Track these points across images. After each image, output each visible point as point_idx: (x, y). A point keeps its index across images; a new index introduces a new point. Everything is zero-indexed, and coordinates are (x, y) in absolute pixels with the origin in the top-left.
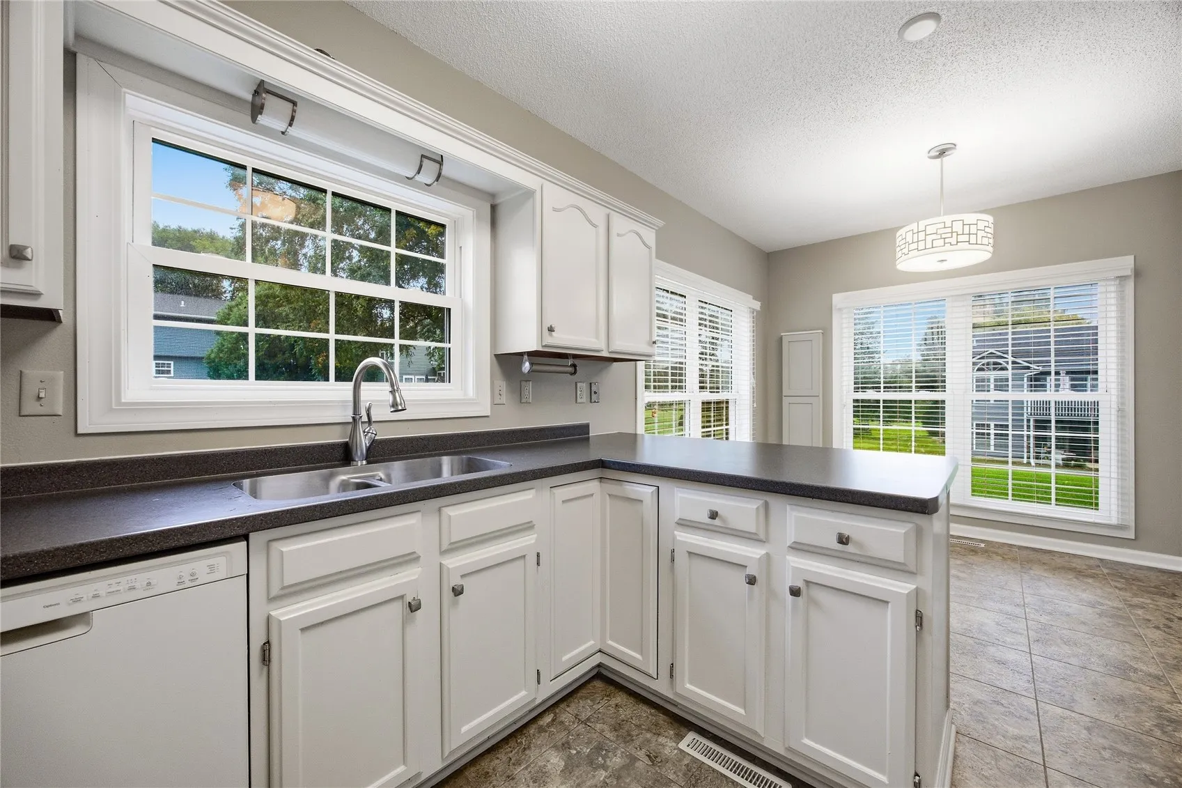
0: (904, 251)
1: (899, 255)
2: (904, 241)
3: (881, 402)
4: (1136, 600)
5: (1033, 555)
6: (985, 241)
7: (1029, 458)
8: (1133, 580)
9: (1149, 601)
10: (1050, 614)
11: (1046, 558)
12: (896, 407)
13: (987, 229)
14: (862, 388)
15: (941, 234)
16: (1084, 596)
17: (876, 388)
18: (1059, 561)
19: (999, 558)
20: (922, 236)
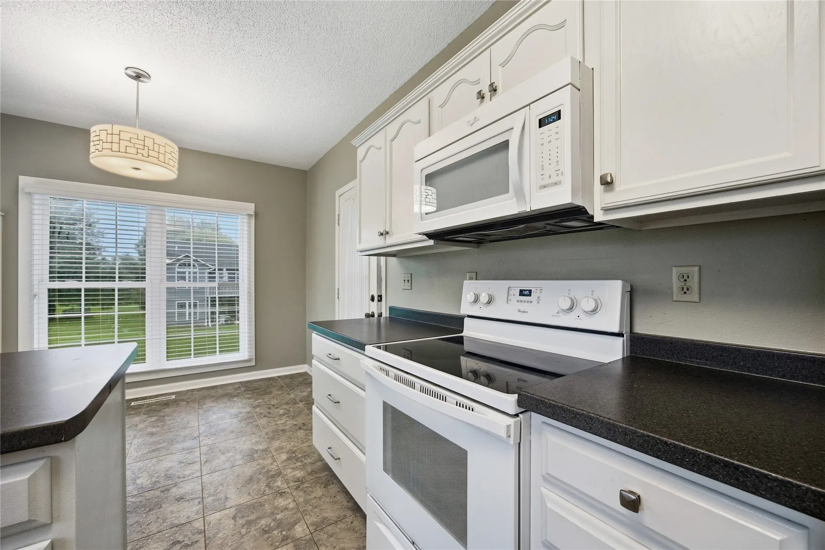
0: (97, 147)
1: (92, 149)
2: (97, 138)
3: (83, 291)
4: (256, 403)
5: (206, 393)
6: (171, 163)
7: (208, 322)
8: (255, 389)
9: (261, 401)
10: (215, 434)
11: (213, 392)
12: (98, 295)
13: (173, 154)
14: (59, 277)
15: (135, 144)
16: (234, 411)
17: (77, 277)
18: (220, 391)
19: (185, 403)
20: (116, 139)
